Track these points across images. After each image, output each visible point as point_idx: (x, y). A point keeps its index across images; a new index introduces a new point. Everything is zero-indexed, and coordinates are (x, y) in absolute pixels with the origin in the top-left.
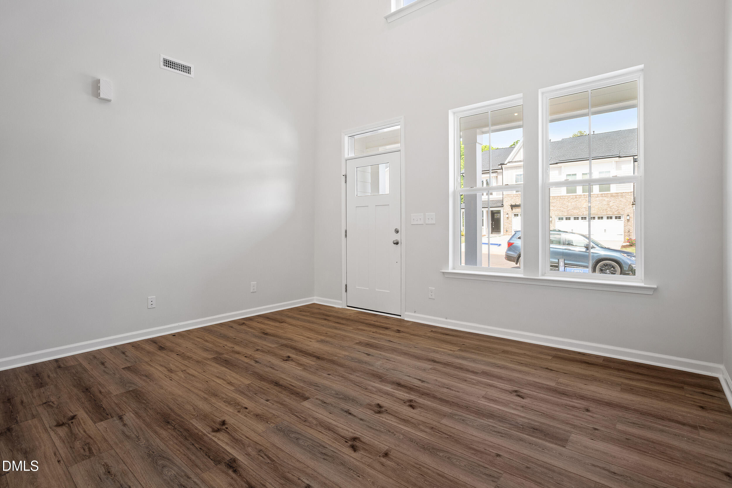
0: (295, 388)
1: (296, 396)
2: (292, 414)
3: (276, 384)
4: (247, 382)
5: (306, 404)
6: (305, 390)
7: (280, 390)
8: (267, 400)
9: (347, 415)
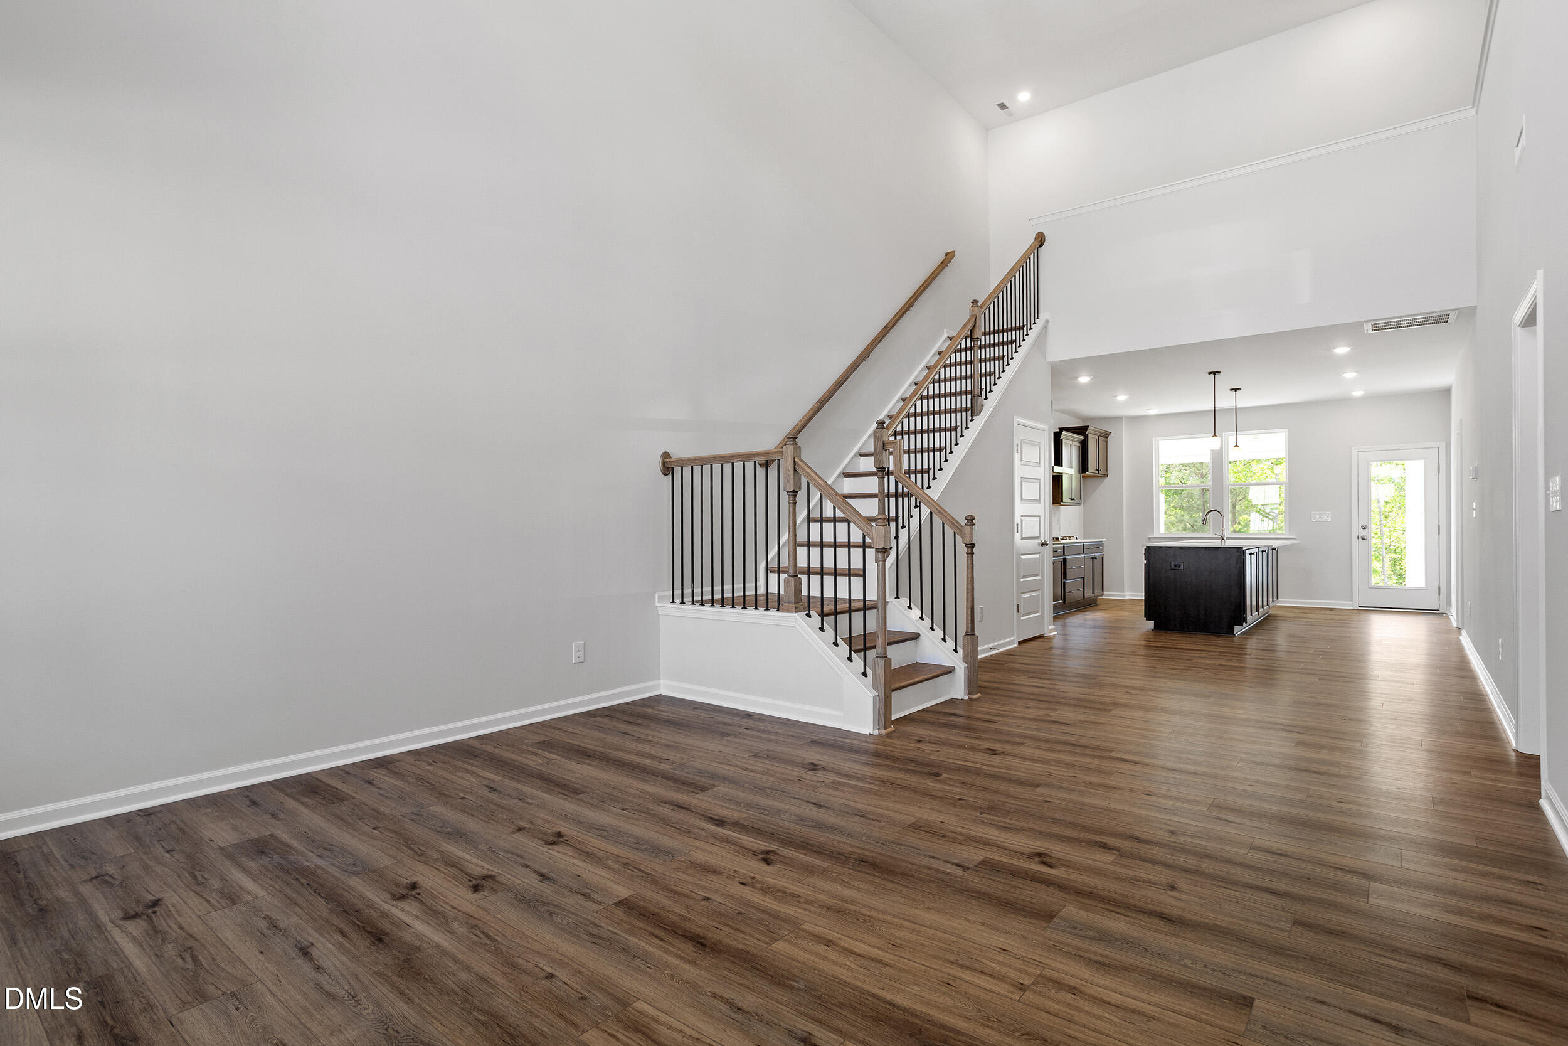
0: (650, 929)
1: (645, 908)
2: (649, 874)
3: (702, 941)
4: (779, 946)
5: (623, 892)
6: (625, 925)
7: (686, 925)
8: (707, 899)
9: (548, 873)
